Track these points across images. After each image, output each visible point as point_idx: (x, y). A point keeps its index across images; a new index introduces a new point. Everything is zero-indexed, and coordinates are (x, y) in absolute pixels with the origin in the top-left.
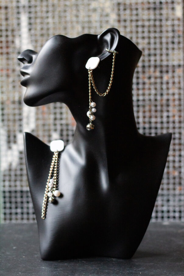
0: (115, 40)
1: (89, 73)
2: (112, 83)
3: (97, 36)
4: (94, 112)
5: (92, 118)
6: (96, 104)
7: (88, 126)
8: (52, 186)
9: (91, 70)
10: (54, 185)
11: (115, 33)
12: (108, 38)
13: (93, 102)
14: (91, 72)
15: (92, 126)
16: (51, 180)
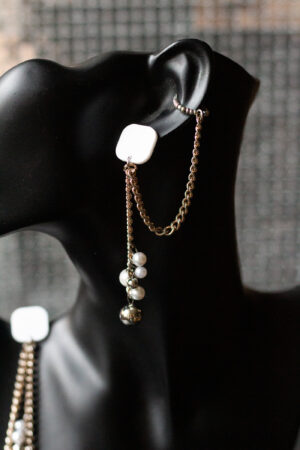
0: (200, 76)
1: (127, 173)
2: (190, 199)
3: (146, 57)
4: (141, 277)
5: (134, 294)
6: (147, 257)
7: (126, 313)
8: (22, 440)
9: (132, 167)
10: (27, 437)
11: (199, 54)
12: (179, 66)
13: (139, 251)
14: (133, 171)
15: (137, 314)
16: (19, 425)
